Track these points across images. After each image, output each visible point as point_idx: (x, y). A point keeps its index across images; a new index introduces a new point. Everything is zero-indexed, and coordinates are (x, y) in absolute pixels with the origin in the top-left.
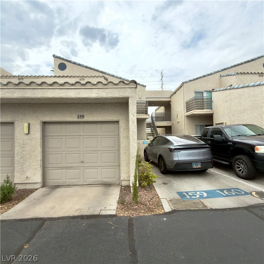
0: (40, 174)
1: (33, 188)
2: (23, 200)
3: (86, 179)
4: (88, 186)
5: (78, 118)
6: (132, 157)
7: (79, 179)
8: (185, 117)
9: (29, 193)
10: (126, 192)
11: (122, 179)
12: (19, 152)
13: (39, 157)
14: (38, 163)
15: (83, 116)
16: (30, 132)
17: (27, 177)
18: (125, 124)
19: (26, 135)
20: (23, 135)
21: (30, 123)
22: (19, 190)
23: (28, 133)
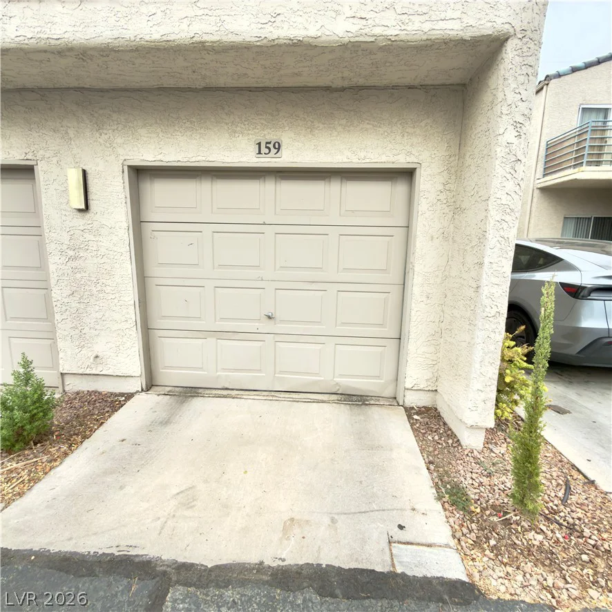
0: (137, 348)
1: (117, 391)
2: (85, 437)
3: (281, 372)
4: (287, 395)
5: (260, 153)
6: (485, 314)
7: (259, 371)
8: (537, 193)
9: (107, 409)
10: (436, 438)
11: (408, 385)
12: (64, 274)
13: (130, 294)
14: (128, 313)
15: (278, 147)
16: (91, 203)
17: (97, 357)
18: (442, 180)
19: (79, 214)
20: (67, 214)
21: (88, 171)
22: (78, 393)
23: (83, 207)
